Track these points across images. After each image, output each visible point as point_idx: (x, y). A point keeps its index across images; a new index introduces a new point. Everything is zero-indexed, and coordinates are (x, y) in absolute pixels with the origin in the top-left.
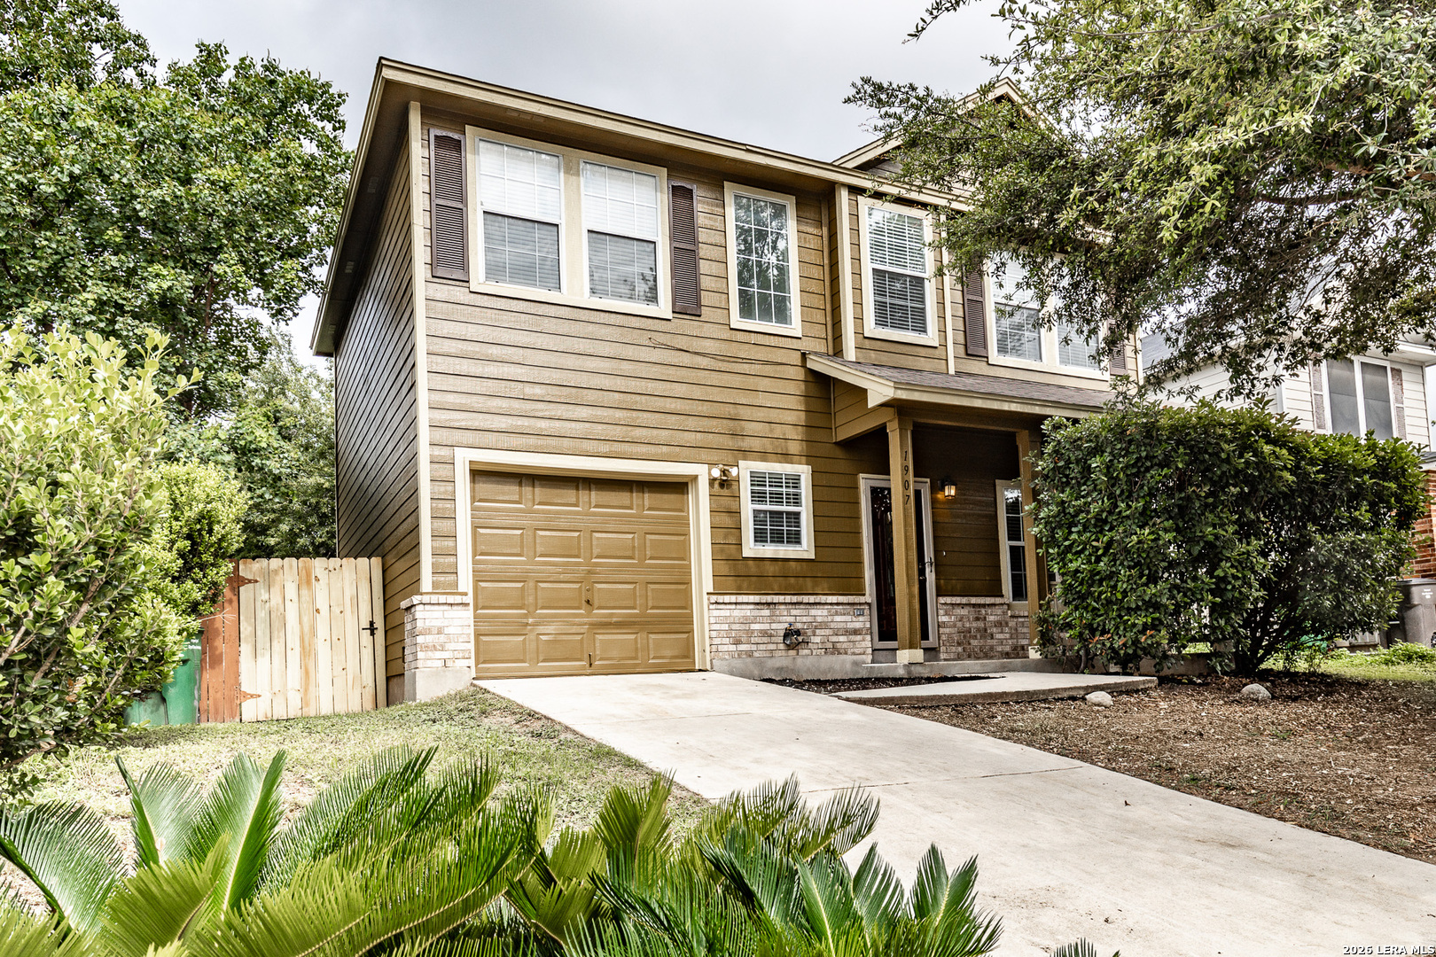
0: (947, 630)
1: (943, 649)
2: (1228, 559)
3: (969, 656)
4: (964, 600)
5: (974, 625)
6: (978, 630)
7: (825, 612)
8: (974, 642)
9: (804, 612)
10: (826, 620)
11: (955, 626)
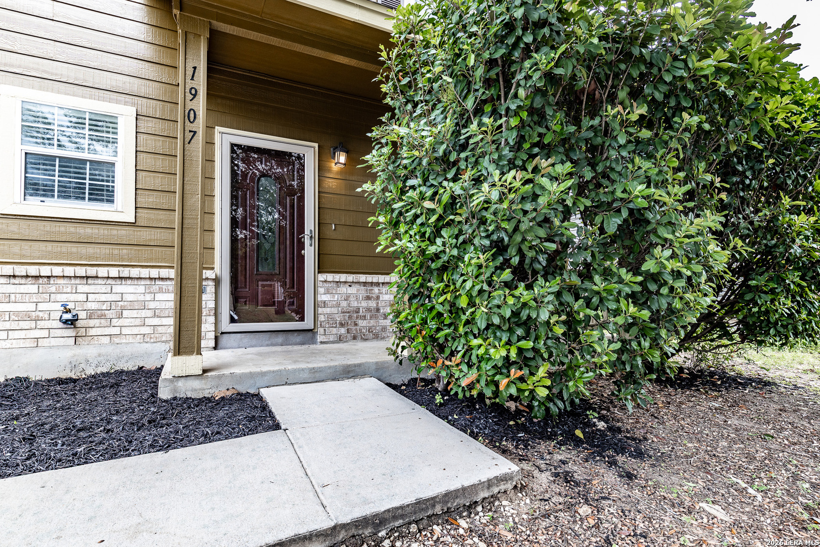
0: (327, 310)
1: (321, 331)
2: (666, 243)
3: (355, 338)
4: (350, 278)
5: (364, 304)
6: (368, 310)
7: (141, 289)
8: (362, 323)
9: (103, 289)
10: (141, 298)
11: (338, 305)
